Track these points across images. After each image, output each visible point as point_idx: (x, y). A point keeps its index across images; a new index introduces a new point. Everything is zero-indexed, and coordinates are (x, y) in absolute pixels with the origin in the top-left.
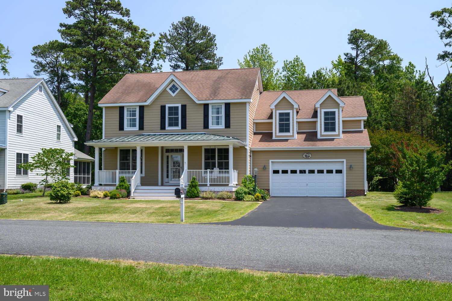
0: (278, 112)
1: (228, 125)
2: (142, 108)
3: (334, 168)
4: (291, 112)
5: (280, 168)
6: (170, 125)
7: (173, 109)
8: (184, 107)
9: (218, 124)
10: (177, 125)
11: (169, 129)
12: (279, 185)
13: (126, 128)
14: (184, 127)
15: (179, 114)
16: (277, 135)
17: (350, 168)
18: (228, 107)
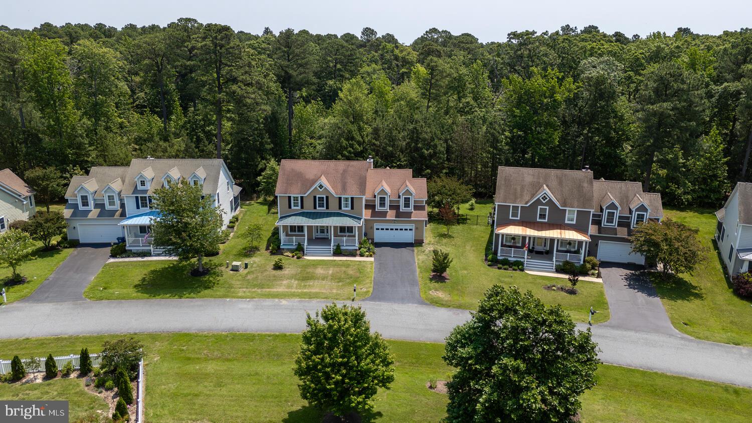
0: (379, 196)
1: (352, 208)
2: (302, 198)
3: (408, 228)
4: (386, 196)
5: (380, 227)
6: (319, 206)
7: (321, 199)
8: (327, 197)
9: (347, 207)
10: (323, 207)
11: (319, 209)
12: (379, 236)
13: (293, 207)
14: (327, 208)
15: (324, 201)
16: (378, 208)
17: (416, 228)
18: (352, 198)
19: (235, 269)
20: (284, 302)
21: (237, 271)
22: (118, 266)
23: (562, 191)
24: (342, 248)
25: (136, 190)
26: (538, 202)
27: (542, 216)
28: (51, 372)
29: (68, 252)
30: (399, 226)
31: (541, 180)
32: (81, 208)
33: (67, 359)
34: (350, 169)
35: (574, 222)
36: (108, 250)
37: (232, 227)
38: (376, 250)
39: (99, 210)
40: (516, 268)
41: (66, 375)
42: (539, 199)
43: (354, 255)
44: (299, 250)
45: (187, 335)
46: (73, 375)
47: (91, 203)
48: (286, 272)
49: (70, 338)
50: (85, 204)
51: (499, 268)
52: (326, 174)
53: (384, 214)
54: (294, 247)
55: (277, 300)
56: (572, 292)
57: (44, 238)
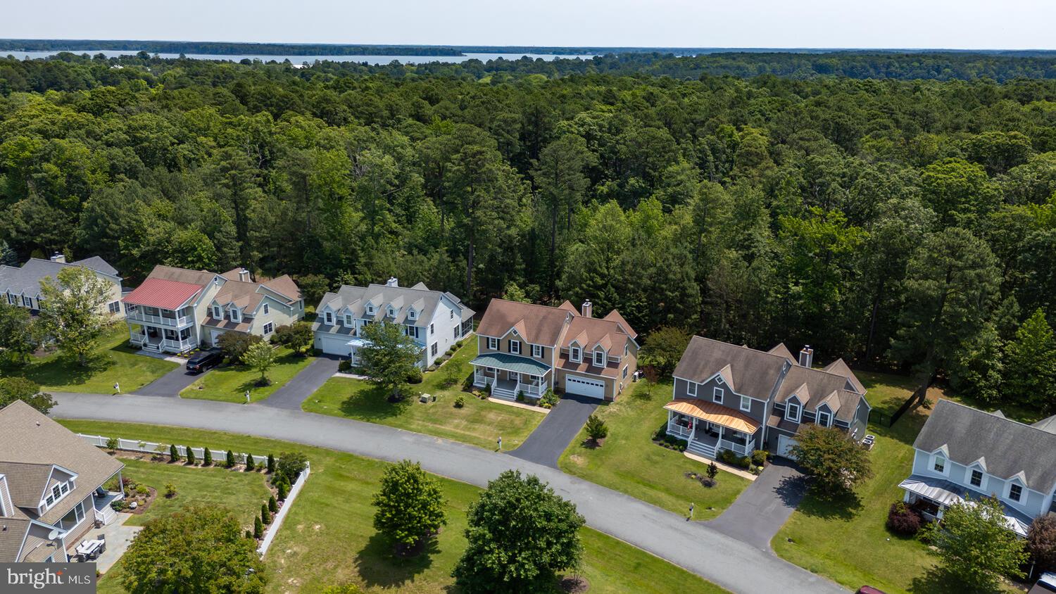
0: (573, 348)
1: (543, 357)
2: (498, 340)
3: (599, 384)
4: (580, 348)
5: (572, 379)
6: (513, 350)
7: (515, 344)
8: (520, 343)
9: (538, 355)
10: (517, 352)
11: (513, 353)
12: (571, 387)
13: (491, 348)
14: (520, 353)
15: (518, 346)
16: (571, 359)
17: (607, 386)
18: (543, 348)
19: (424, 401)
20: (440, 441)
21: (425, 402)
22: (339, 382)
23: (744, 375)
24: (525, 394)
25: (365, 315)
26: (713, 383)
27: (718, 398)
28: (250, 467)
29: (311, 360)
30: (586, 380)
31: (729, 359)
32: (326, 323)
33: (260, 459)
34: (550, 316)
35: (749, 411)
36: (337, 363)
37: (450, 355)
38: (559, 402)
39: (339, 326)
40: (676, 447)
41: (259, 470)
42: (714, 379)
43: (534, 404)
44: (487, 391)
45: (351, 456)
46: (263, 471)
47: (334, 320)
48: (463, 411)
49: (275, 441)
50: (329, 320)
51: (661, 445)
52: (525, 318)
53: (576, 366)
54: (484, 386)
55: (435, 438)
56: (708, 485)
57: (293, 346)
